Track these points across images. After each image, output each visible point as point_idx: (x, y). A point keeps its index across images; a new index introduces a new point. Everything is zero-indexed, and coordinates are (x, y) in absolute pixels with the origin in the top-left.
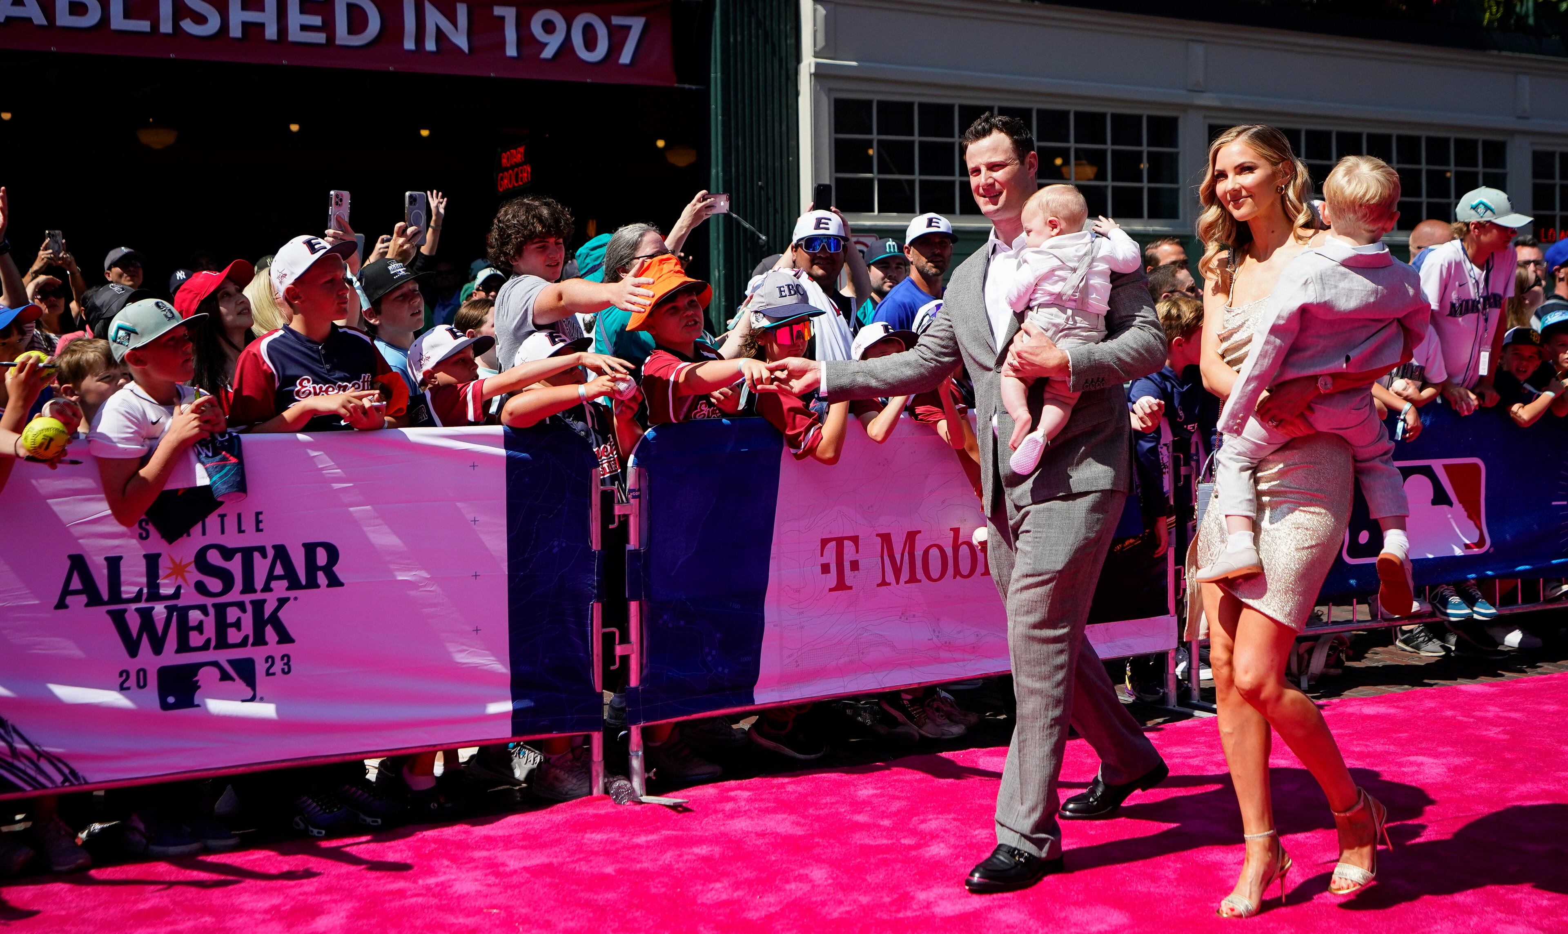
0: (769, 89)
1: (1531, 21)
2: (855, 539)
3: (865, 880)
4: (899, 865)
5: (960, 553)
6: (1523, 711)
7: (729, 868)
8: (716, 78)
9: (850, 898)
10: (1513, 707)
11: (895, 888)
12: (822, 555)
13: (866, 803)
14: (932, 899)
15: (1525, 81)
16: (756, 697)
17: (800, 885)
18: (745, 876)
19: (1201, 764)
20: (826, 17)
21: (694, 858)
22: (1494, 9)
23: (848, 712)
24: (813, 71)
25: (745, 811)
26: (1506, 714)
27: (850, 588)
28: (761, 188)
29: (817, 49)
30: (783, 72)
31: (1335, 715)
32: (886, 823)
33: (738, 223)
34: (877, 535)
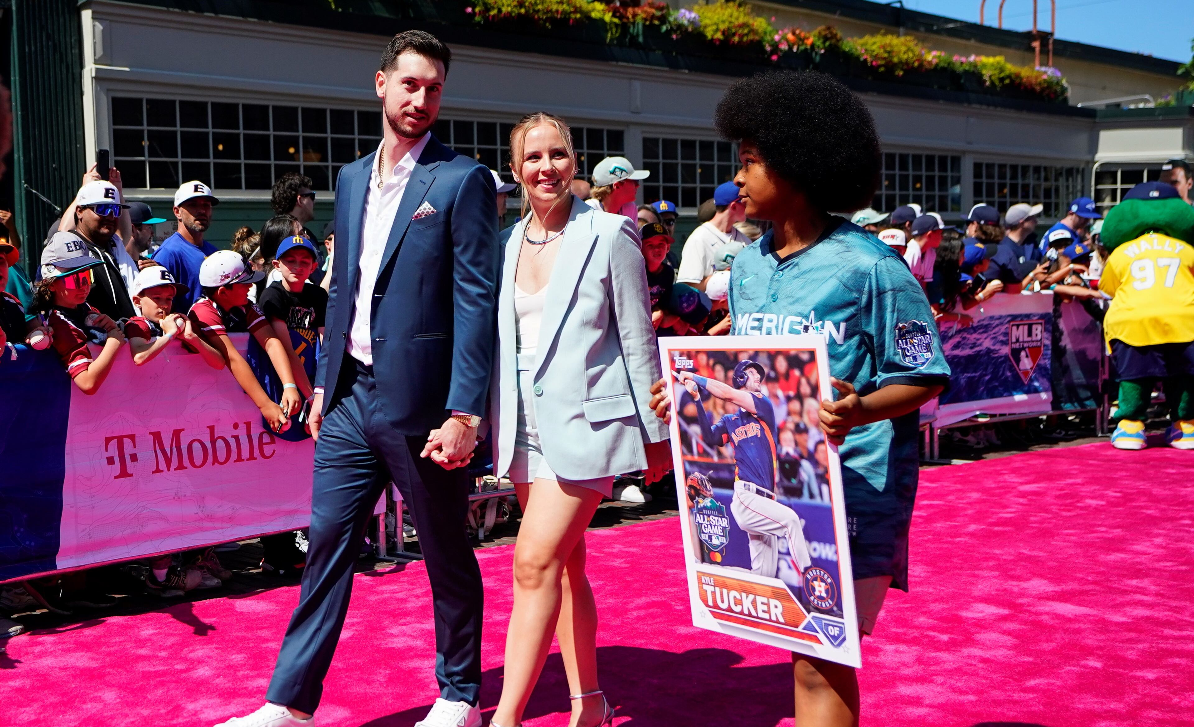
0: (59, 90)
1: (641, 39)
2: (132, 437)
3: (146, 698)
4: (173, 685)
5: (217, 445)
6: (639, 546)
7: (38, 696)
8: (15, 80)
9: (134, 712)
10: (631, 544)
11: (170, 702)
12: (107, 450)
13: (148, 640)
14: (199, 709)
15: (637, 84)
16: (57, 563)
17: (95, 704)
18: (51, 700)
19: (405, 597)
20: (103, 31)
21: (9, 689)
22: (614, 30)
23: (134, 573)
24: (94, 75)
25: (51, 652)
26: (626, 549)
27: (131, 475)
28: (55, 169)
29: (97, 57)
30: (70, 76)
31: (504, 556)
32: (163, 654)
33: (37, 198)
34: (150, 433)
